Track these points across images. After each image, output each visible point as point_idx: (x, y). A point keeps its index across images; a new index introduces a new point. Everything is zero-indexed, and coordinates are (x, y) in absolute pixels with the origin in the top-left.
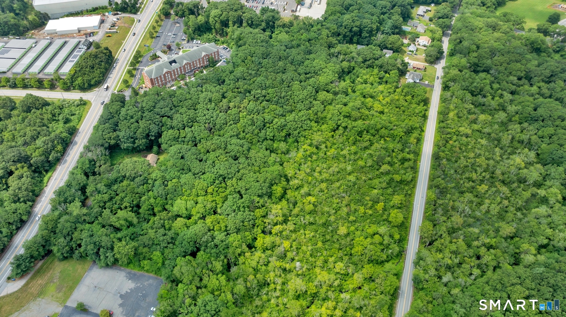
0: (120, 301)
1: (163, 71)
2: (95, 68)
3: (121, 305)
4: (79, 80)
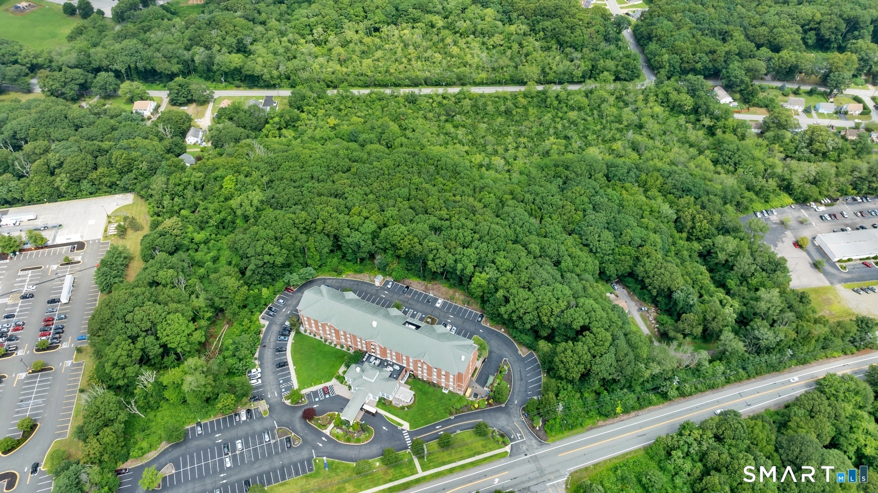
0: (780, 244)
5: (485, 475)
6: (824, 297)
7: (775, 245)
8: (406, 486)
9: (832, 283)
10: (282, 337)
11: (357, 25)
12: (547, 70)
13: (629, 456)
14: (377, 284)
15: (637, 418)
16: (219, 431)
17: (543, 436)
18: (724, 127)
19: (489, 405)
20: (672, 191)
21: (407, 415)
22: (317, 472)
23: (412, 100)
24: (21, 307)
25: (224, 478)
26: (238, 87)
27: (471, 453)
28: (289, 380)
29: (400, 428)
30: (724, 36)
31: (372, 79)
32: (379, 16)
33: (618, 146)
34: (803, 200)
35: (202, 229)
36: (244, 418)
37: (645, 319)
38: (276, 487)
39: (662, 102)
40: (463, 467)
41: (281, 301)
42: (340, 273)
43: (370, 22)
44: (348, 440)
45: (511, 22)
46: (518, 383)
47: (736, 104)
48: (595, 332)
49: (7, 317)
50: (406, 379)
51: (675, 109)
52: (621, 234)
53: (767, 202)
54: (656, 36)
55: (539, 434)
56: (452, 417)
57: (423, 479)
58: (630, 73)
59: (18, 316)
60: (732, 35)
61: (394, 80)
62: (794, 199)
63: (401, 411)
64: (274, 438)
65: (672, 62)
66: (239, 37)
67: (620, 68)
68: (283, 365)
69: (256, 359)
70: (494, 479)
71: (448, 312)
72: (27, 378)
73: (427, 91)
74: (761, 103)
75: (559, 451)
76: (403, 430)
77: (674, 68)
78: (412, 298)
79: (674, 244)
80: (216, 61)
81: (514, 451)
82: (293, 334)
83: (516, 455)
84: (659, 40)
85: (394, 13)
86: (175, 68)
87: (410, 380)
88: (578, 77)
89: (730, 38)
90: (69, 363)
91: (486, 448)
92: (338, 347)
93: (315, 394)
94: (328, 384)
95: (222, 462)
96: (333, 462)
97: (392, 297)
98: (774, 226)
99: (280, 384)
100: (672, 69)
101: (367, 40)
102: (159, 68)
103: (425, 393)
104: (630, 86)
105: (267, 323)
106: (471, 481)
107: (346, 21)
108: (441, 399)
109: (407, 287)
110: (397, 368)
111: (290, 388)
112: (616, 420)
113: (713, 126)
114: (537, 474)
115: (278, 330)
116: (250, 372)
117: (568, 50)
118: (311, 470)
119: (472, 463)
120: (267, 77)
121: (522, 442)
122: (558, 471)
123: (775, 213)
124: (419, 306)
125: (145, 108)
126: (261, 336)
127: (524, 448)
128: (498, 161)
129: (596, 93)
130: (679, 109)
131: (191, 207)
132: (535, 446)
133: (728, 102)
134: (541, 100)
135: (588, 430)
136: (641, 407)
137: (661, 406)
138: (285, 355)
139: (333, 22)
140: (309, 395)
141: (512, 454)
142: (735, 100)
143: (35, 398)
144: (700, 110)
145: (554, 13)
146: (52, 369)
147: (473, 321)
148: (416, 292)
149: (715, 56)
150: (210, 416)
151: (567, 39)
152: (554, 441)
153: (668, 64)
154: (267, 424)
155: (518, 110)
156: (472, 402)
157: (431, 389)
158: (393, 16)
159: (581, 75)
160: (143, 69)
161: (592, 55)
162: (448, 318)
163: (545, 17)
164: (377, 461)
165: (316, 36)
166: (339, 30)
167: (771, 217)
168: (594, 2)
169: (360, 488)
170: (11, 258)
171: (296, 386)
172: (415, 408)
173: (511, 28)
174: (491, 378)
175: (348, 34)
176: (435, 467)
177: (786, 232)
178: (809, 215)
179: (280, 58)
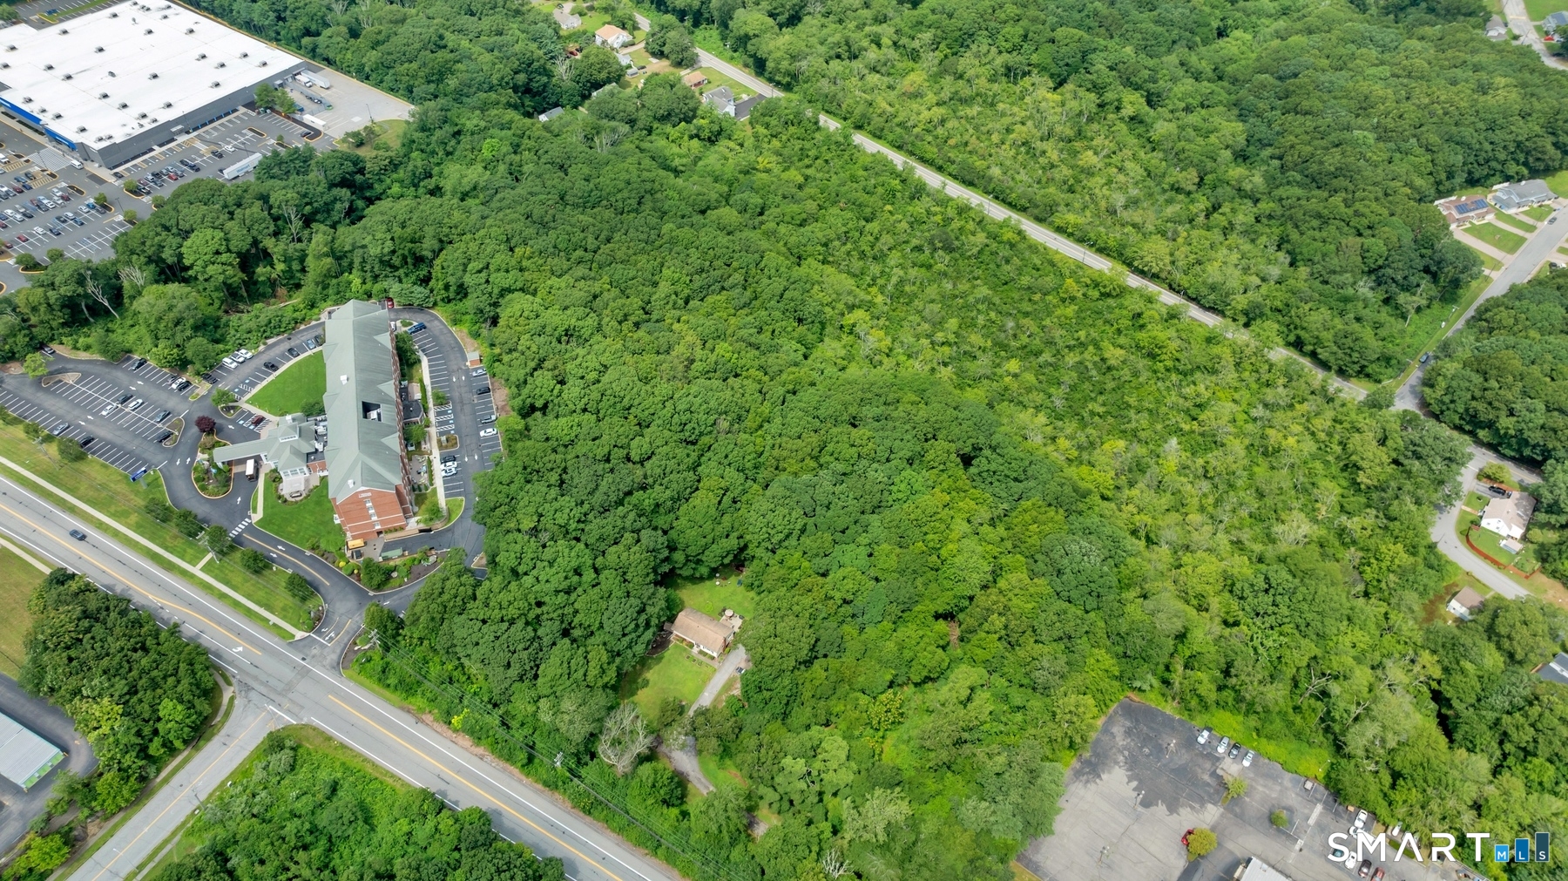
0: (1161, 809)
1: (388, 448)
2: (150, 642)
3: (1172, 808)
4: (171, 711)
5: (240, 633)
7: (1146, 804)
8: (169, 567)
10: (312, 342)
13: (390, 781)
14: (469, 362)
15: (476, 759)
16: (146, 380)
17: (347, 660)
19: (357, 577)
21: (272, 507)
24: (202, 161)
25: (86, 421)
27: (264, 601)
28: (253, 384)
29: (250, 512)
31: (911, 139)
36: (174, 386)
37: (727, 686)
38: (98, 462)
40: (237, 604)
42: (455, 322)
44: (197, 480)
47: (1518, 546)
49: (182, 162)
50: (326, 473)
55: (349, 654)
56: (308, 553)
57: (191, 577)
62: (1328, 774)
63: (275, 497)
64: (164, 423)
68: (273, 367)
69: (264, 343)
70: (240, 646)
71: (479, 450)
73: (951, 193)
75: (338, 693)
76: (250, 518)
77: (1452, 400)
78: (475, 405)
81: (301, 643)
83: (296, 649)
85: (1072, 61)
88: (1236, 306)
91: (283, 612)
93: (250, 414)
94: (269, 417)
95: (106, 405)
96: (160, 486)
97: (460, 387)
98: (1206, 778)
99: (243, 382)
101: (987, 83)
103: (318, 503)
105: (324, 318)
106: (219, 624)
107: (987, 41)
108: (322, 523)
109: (489, 390)
111: (242, 393)
112: (445, 731)
114: (280, 686)
116: (240, 350)
119: (248, 610)
120: (770, 65)
121: (322, 645)
122: (302, 707)
123: (1246, 763)
124: (467, 419)
125: (607, 38)
126: (303, 327)
127: (315, 652)
132: (327, 662)
133: (1504, 532)
135: (402, 708)
137: (529, 781)
138: (289, 360)
139: (958, 34)
140: (242, 413)
141: (294, 645)
142: (1525, 538)
148: (489, 402)
152: (350, 678)
153: (1443, 385)
154: (179, 407)
155: (1050, 298)
156: (344, 556)
157: (329, 505)
158: (1067, 65)
161: (1305, 285)
162: (470, 455)
165: (916, 44)
166: (963, 49)
167: (1228, 760)
168: (1512, 211)
169: (138, 528)
170: (259, 113)
171: (248, 396)
172: (287, 508)
173: (1236, 172)
174: (398, 552)
175: (966, 62)
176: (216, 578)
177: (1210, 806)
178: (1318, 824)
179: (822, 49)
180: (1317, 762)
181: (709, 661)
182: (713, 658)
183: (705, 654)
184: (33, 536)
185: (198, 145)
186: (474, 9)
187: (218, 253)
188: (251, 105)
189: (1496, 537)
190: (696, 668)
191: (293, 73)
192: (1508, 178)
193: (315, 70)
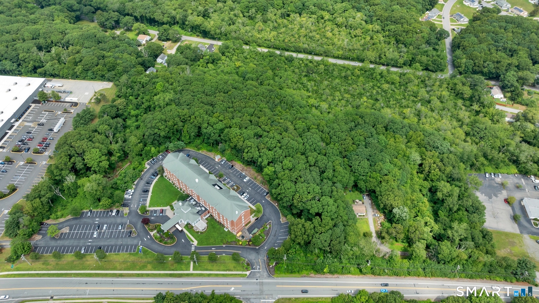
0: (494, 197)
3: (496, 196)
5: (227, 284)
6: (511, 240)
7: (490, 198)
8: (180, 276)
9: (521, 232)
10: (152, 177)
11: (276, 11)
12: (382, 56)
13: (320, 300)
14: (217, 160)
15: (337, 279)
16: (99, 217)
17: (271, 272)
18: (486, 113)
19: (249, 244)
20: (426, 146)
21: (198, 237)
22: (137, 253)
23: (290, 60)
24: (36, 129)
25: (90, 242)
26: (198, 36)
27: (226, 269)
28: (146, 200)
29: (191, 243)
30: (512, 53)
31: (273, 44)
32: (291, 7)
33: (407, 111)
34: (525, 173)
35: (137, 109)
36: (114, 214)
37: (375, 221)
38: (113, 254)
39: (451, 90)
40: (217, 275)
41: (161, 157)
42: (199, 149)
43: (285, 10)
44: (160, 241)
45: (372, 23)
46: (272, 237)
47: (505, 100)
48: (323, 218)
49: (28, 133)
50: (207, 217)
51: (459, 95)
52: (375, 165)
53: (497, 168)
54: (463, 46)
55: (270, 270)
56: (224, 246)
57: (192, 275)
58: (436, 67)
59: (33, 133)
60: (518, 53)
61: (285, 47)
62: (519, 171)
63: (196, 233)
64: (124, 229)
65: (467, 64)
66: (206, 7)
67: (430, 62)
68: (147, 191)
69: (134, 185)
70: (232, 287)
71: (249, 186)
72: (23, 165)
73: (301, 56)
74: (523, 102)
75: (278, 284)
76: (193, 244)
77: (468, 69)
78: (232, 173)
79: (412, 179)
80: (188, 19)
81: (251, 275)
82: (159, 176)
83: (251, 278)
84: (464, 48)
85: (301, 7)
86: (165, 20)
87: (209, 218)
88: (400, 64)
89: (516, 55)
90: (44, 163)
91: (235, 269)
92: (179, 190)
93: (156, 211)
94: (164, 208)
95: (93, 233)
96: (147, 251)
97: (221, 169)
98: (496, 185)
99: (140, 201)
100: (466, 69)
101: (280, 21)
102: (157, 18)
103: (214, 228)
104: (433, 75)
105: (148, 167)
106: (218, 285)
107: (271, 7)
108: (221, 233)
109: (232, 166)
110: (203, 209)
111: (144, 205)
112: (323, 276)
113: (480, 111)
114: (258, 292)
115: (153, 172)
116: (128, 191)
117: (400, 45)
118: (134, 251)
119: (223, 275)
120: (212, 33)
121: (258, 272)
122: (272, 295)
123: (500, 177)
124: (234, 178)
125: (143, 39)
126: (143, 173)
127: (258, 275)
128: (324, 106)
129: (407, 76)
130: (461, 96)
131: (135, 96)
132: (265, 276)
133: (499, 98)
134: (371, 74)
135: (302, 277)
136: (343, 273)
137: (357, 276)
138: (150, 186)
139: (262, 7)
140: (152, 211)
141: (249, 277)
142: (505, 97)
143: (22, 176)
144: (474, 99)
145: (399, 21)
146: (35, 164)
147: (261, 194)
148: (237, 170)
149: (499, 65)
150: (98, 208)
151: (402, 39)
152: (278, 277)
153: (464, 66)
154: (124, 220)
155: (353, 77)
156: (239, 240)
157: (218, 226)
158: (300, 8)
159: (402, 63)
160: (149, 18)
161: (414, 51)
162: (248, 189)
163: (393, 23)
164: (171, 257)
165: (250, 14)
166: (265, 12)
167: (496, 178)
168: (434, 18)
169: (155, 269)
170: (42, 104)
171: (148, 204)
172: (204, 234)
173: (370, 27)
174: (256, 230)
175: (270, 15)
176: (201, 270)
177: (502, 191)
178: (526, 184)
179: (224, 23)
180: (514, 169)
181: (363, 217)
182: (364, 216)
183: (361, 216)
184: (115, 293)
185: (26, 124)
186: (100, 40)
187: (100, 157)
188: (35, 102)
189: (498, 99)
190: (362, 221)
191: (43, 85)
192: (427, 10)
193: (50, 81)
